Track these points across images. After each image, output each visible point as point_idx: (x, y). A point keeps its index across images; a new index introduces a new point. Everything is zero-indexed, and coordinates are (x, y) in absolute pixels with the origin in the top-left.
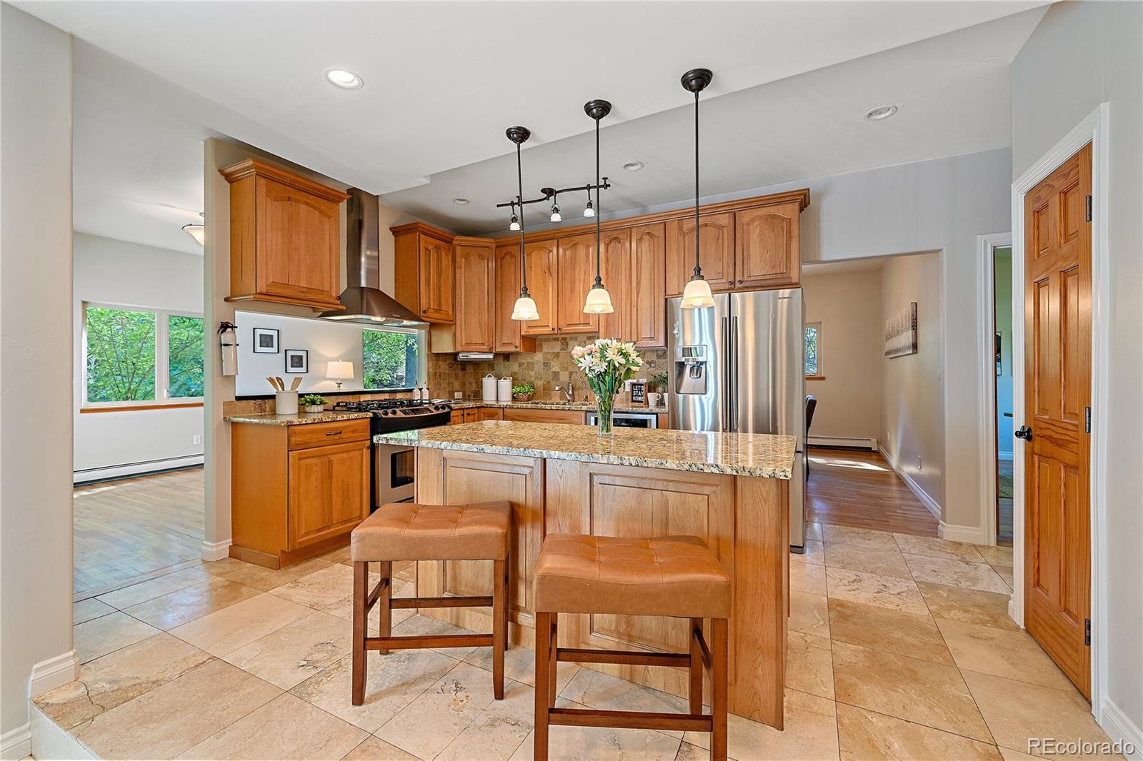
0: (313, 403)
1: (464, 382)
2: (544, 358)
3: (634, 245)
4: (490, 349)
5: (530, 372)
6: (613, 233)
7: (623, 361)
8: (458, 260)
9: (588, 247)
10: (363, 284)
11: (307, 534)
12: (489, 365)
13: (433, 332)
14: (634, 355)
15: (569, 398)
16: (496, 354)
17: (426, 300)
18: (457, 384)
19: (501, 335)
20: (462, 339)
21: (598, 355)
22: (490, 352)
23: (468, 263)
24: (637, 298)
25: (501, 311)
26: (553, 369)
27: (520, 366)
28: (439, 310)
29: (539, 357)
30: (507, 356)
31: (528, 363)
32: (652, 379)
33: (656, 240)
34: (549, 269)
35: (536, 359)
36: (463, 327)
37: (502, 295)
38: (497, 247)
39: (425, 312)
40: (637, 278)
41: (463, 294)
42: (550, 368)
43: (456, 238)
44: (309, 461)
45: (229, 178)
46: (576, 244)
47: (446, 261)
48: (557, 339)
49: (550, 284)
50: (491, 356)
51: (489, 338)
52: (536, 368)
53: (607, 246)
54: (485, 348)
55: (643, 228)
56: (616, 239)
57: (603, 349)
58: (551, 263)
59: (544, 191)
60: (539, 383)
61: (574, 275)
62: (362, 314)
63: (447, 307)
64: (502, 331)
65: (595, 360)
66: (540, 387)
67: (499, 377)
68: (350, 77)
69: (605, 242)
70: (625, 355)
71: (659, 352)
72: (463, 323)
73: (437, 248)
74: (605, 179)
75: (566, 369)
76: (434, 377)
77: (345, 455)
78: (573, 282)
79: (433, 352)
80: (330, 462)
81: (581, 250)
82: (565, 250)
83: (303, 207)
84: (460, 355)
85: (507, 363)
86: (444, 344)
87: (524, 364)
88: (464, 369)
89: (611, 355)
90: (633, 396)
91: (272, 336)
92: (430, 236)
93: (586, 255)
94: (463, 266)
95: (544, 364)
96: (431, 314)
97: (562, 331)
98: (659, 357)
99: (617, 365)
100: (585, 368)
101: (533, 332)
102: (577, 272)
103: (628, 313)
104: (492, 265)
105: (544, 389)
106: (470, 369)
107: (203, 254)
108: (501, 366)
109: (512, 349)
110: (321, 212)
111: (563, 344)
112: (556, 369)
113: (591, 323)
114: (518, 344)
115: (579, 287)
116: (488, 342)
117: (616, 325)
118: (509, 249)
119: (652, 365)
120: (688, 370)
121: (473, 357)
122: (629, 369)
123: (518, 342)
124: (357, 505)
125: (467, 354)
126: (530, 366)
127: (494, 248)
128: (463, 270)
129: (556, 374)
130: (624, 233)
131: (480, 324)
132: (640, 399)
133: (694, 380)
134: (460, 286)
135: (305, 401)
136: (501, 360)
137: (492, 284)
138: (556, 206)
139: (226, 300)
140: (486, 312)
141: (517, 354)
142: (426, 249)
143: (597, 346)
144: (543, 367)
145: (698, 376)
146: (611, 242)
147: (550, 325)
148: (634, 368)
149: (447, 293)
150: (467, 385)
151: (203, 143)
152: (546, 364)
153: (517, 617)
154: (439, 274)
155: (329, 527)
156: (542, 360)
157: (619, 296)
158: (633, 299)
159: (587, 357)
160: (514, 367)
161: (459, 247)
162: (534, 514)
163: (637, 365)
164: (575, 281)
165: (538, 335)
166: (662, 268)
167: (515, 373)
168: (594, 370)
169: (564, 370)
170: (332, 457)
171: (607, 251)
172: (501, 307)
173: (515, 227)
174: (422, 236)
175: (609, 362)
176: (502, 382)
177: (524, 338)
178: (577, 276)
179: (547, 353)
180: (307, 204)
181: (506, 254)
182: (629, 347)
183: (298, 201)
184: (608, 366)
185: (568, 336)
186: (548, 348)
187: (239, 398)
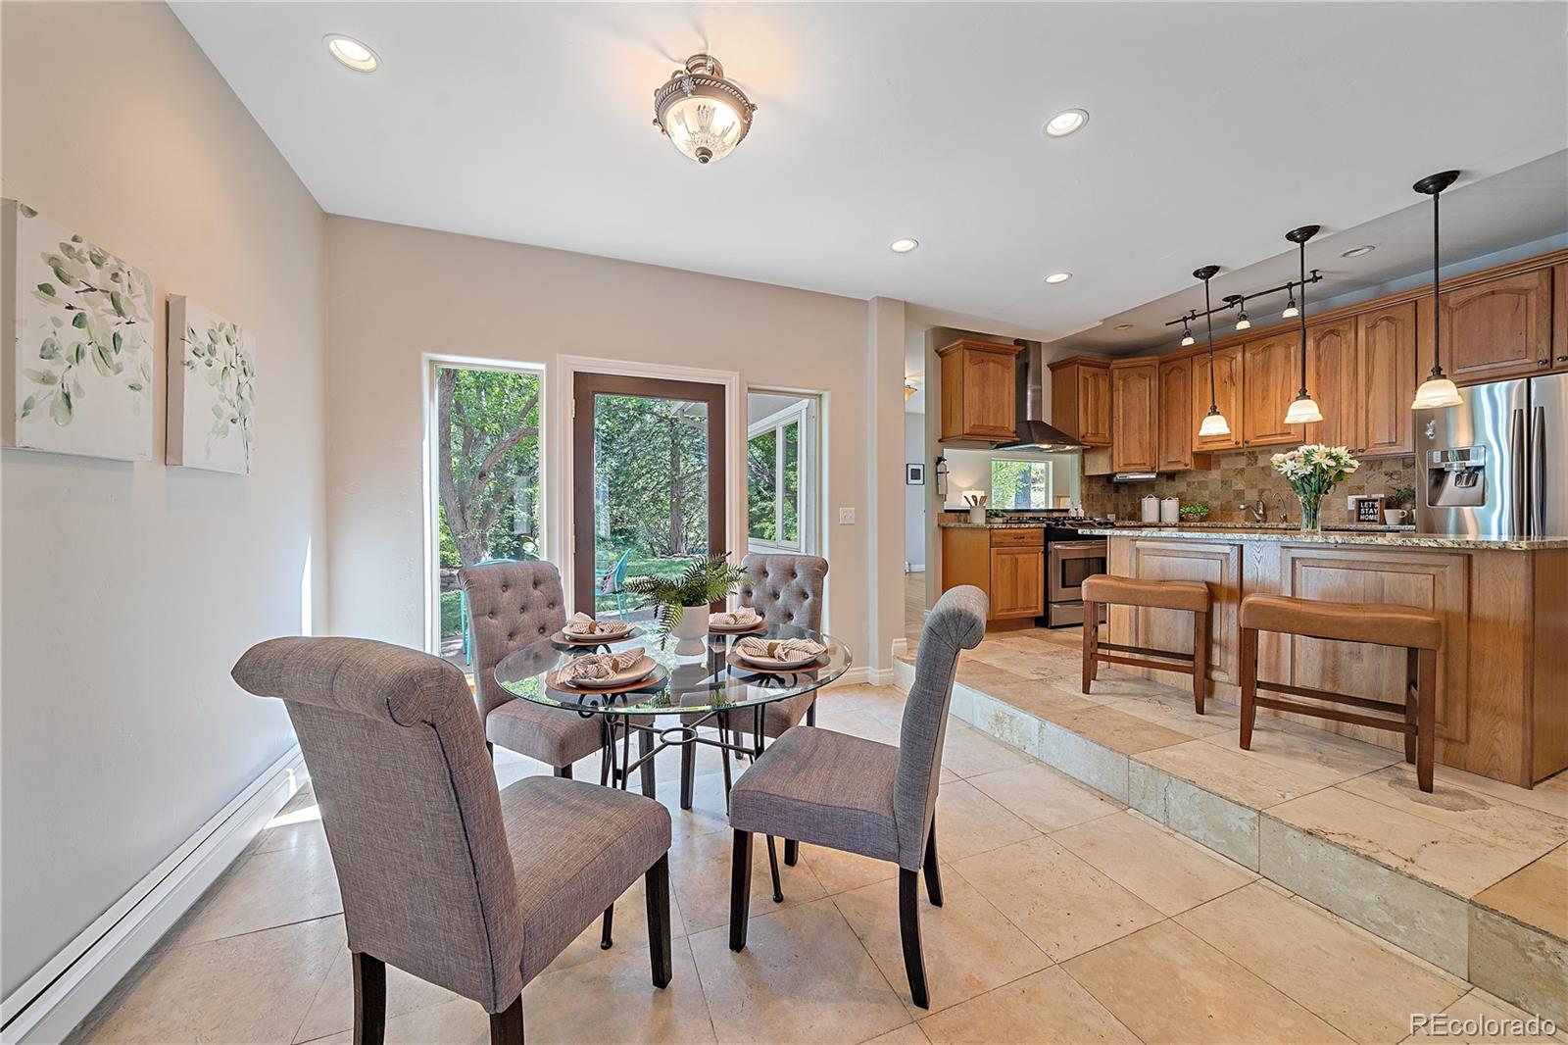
0: (997, 515)
1: (1118, 505)
2: (1222, 476)
3: (1362, 334)
4: (1152, 469)
5: (1203, 492)
6: (1327, 325)
7: (1333, 464)
8: (1115, 383)
9: (1288, 347)
10: (1029, 419)
11: (1001, 611)
12: (1148, 487)
13: (1086, 456)
14: (1346, 458)
15: (1259, 518)
16: (1159, 474)
17: (1084, 426)
18: (1110, 506)
19: (1167, 453)
20: (1120, 461)
21: (1303, 459)
22: (1152, 472)
23: (1126, 386)
24: (1368, 396)
25: (1167, 429)
26: (1236, 488)
27: (1188, 486)
28: (1096, 434)
29: (1215, 475)
30: (1171, 476)
31: (1199, 482)
32: (1394, 493)
33: (1400, 325)
34: (1231, 378)
35: (1210, 477)
36: (1121, 448)
37: (1167, 412)
38: (1161, 364)
39: (1083, 437)
40: (1367, 373)
41: (1121, 416)
42: (1231, 487)
43: (1114, 362)
44: (1003, 556)
45: (941, 354)
46: (1273, 345)
47: (1103, 386)
48: (1242, 454)
49: (1233, 394)
50: (1153, 476)
51: (1151, 457)
52: (1211, 487)
53: (1318, 343)
54: (1147, 468)
55: (1377, 313)
56: (1332, 332)
57: (1308, 456)
58: (1234, 371)
59: (1226, 299)
60: (1216, 503)
61: (1268, 381)
62: (1032, 443)
63: (1104, 430)
64: (1167, 449)
65: (1298, 465)
66: (1216, 508)
67: (1161, 498)
68: (1062, 275)
69: (1315, 338)
70: (1337, 459)
71: (1406, 460)
72: (1121, 443)
73: (1095, 375)
74: (1314, 272)
75: (1254, 486)
76: (1087, 499)
77: (1026, 556)
78: (1266, 389)
79: (1086, 474)
80: (1016, 559)
81: (1278, 352)
82: (1253, 355)
83: (991, 364)
84: (1118, 476)
85: (1171, 483)
86: (1100, 466)
87: (1194, 483)
88: (1117, 491)
89: (1316, 458)
90: (1360, 514)
91: (919, 470)
92: (1087, 365)
93: (1283, 357)
94: (1121, 388)
95: (1222, 482)
96: (1089, 438)
97: (1250, 444)
98: (1406, 466)
99: (1325, 467)
100: (1286, 473)
101: (1207, 447)
102: (1272, 376)
103: (1352, 416)
104: (1155, 383)
105: (1222, 510)
106: (1124, 491)
107: (924, 412)
108: (1164, 486)
109: (1181, 467)
110: (1002, 365)
111: (1250, 459)
112: (1240, 487)
113: (1293, 432)
114: (1188, 461)
115: (1275, 393)
116: (1150, 461)
117: (1333, 432)
118: (1176, 363)
119: (1395, 477)
120: (1452, 478)
121: (1131, 477)
122: (1341, 472)
123: (1188, 459)
124: (1034, 597)
125: (1125, 475)
126: (1203, 485)
127: (1157, 365)
128: (1121, 392)
129: (1240, 494)
130: (1346, 324)
131: (1140, 443)
132: (1371, 517)
133: (1463, 490)
134: (1118, 408)
135: (991, 515)
136: (1163, 480)
137: (1155, 404)
138: (1243, 313)
139: (940, 441)
140: (1148, 430)
141: (1185, 472)
142: (1085, 378)
143: (1301, 452)
144: (1220, 485)
145: (1470, 483)
146: (1324, 336)
147: (1233, 439)
148: (1347, 470)
149: (1103, 417)
150: (1121, 507)
151: (924, 334)
152: (1224, 482)
153: (1211, 675)
154: (1097, 399)
155: (1015, 609)
156: (1219, 478)
157: (1337, 398)
158: (1360, 398)
159: (1289, 462)
160: (1181, 486)
161: (1117, 371)
162: (1230, 591)
163: (1351, 466)
164: (1268, 386)
165: (1213, 451)
166: (1411, 357)
167: (1182, 494)
168: (1297, 474)
169: (1252, 488)
170: (1018, 556)
171: (1318, 347)
172: (1167, 425)
173: (1188, 342)
174: (1081, 367)
175: (1315, 465)
176: (1166, 503)
177: (1195, 455)
178: (1272, 382)
179: (1227, 470)
180: (993, 361)
181: (1174, 368)
182: (1341, 451)
183: (988, 361)
184: (1315, 469)
185: (1257, 449)
186: (1227, 465)
187: (946, 511)
